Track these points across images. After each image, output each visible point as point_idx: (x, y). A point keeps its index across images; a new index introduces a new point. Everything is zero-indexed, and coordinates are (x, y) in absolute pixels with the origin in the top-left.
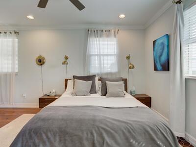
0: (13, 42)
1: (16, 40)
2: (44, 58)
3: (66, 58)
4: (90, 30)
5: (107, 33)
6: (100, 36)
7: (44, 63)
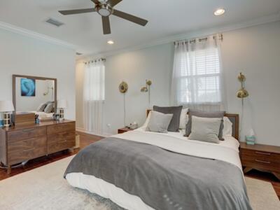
0: (101, 70)
1: (104, 67)
2: (126, 85)
3: (149, 83)
4: (177, 43)
5: (204, 42)
6: (193, 50)
7: (126, 90)
